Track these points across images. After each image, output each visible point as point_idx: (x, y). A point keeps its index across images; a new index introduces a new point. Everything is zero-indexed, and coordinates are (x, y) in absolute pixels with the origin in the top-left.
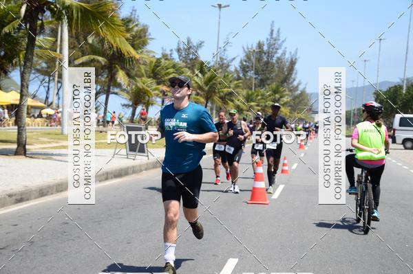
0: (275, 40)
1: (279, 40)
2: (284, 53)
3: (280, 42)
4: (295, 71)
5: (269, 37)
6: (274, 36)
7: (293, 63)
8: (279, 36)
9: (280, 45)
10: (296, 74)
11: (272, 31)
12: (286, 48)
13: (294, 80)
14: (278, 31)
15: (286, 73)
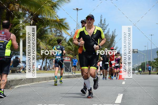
0: (103, 25)
1: (105, 25)
2: (108, 32)
3: (105, 26)
4: (114, 41)
5: (100, 24)
6: (103, 23)
7: (113, 37)
8: (105, 22)
9: (106, 28)
10: (115, 42)
11: (101, 20)
12: (109, 29)
13: (114, 46)
14: (104, 20)
15: (110, 43)
